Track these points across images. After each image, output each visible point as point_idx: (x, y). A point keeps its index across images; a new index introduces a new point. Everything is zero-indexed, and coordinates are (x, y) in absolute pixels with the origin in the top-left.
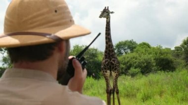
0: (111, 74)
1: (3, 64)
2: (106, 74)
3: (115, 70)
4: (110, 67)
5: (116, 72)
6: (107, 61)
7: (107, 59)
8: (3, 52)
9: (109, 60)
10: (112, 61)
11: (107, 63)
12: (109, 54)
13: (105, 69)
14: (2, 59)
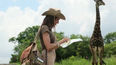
0: (97, 49)
1: (15, 52)
2: (94, 49)
3: (101, 46)
4: (98, 44)
5: (101, 48)
6: (96, 39)
7: (95, 38)
8: (15, 42)
9: (97, 39)
10: (99, 39)
11: (95, 41)
12: (97, 34)
13: (94, 45)
14: (14, 48)
